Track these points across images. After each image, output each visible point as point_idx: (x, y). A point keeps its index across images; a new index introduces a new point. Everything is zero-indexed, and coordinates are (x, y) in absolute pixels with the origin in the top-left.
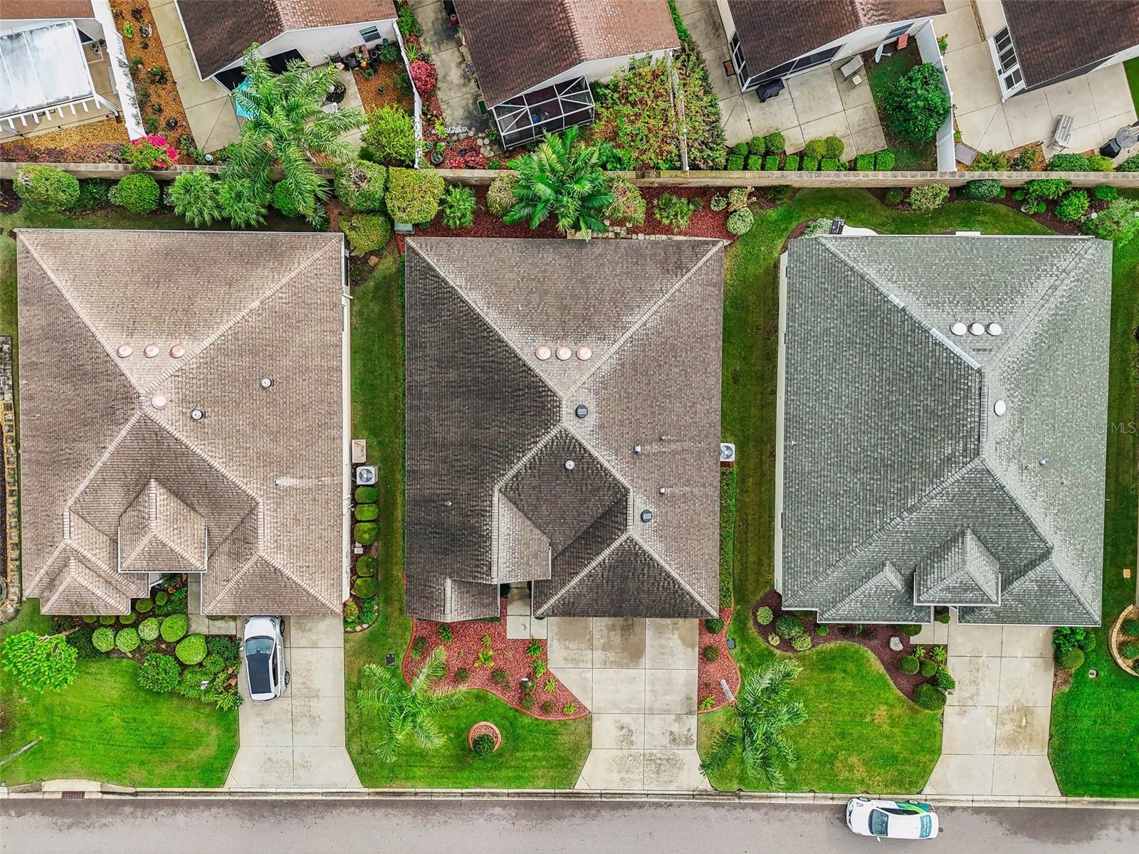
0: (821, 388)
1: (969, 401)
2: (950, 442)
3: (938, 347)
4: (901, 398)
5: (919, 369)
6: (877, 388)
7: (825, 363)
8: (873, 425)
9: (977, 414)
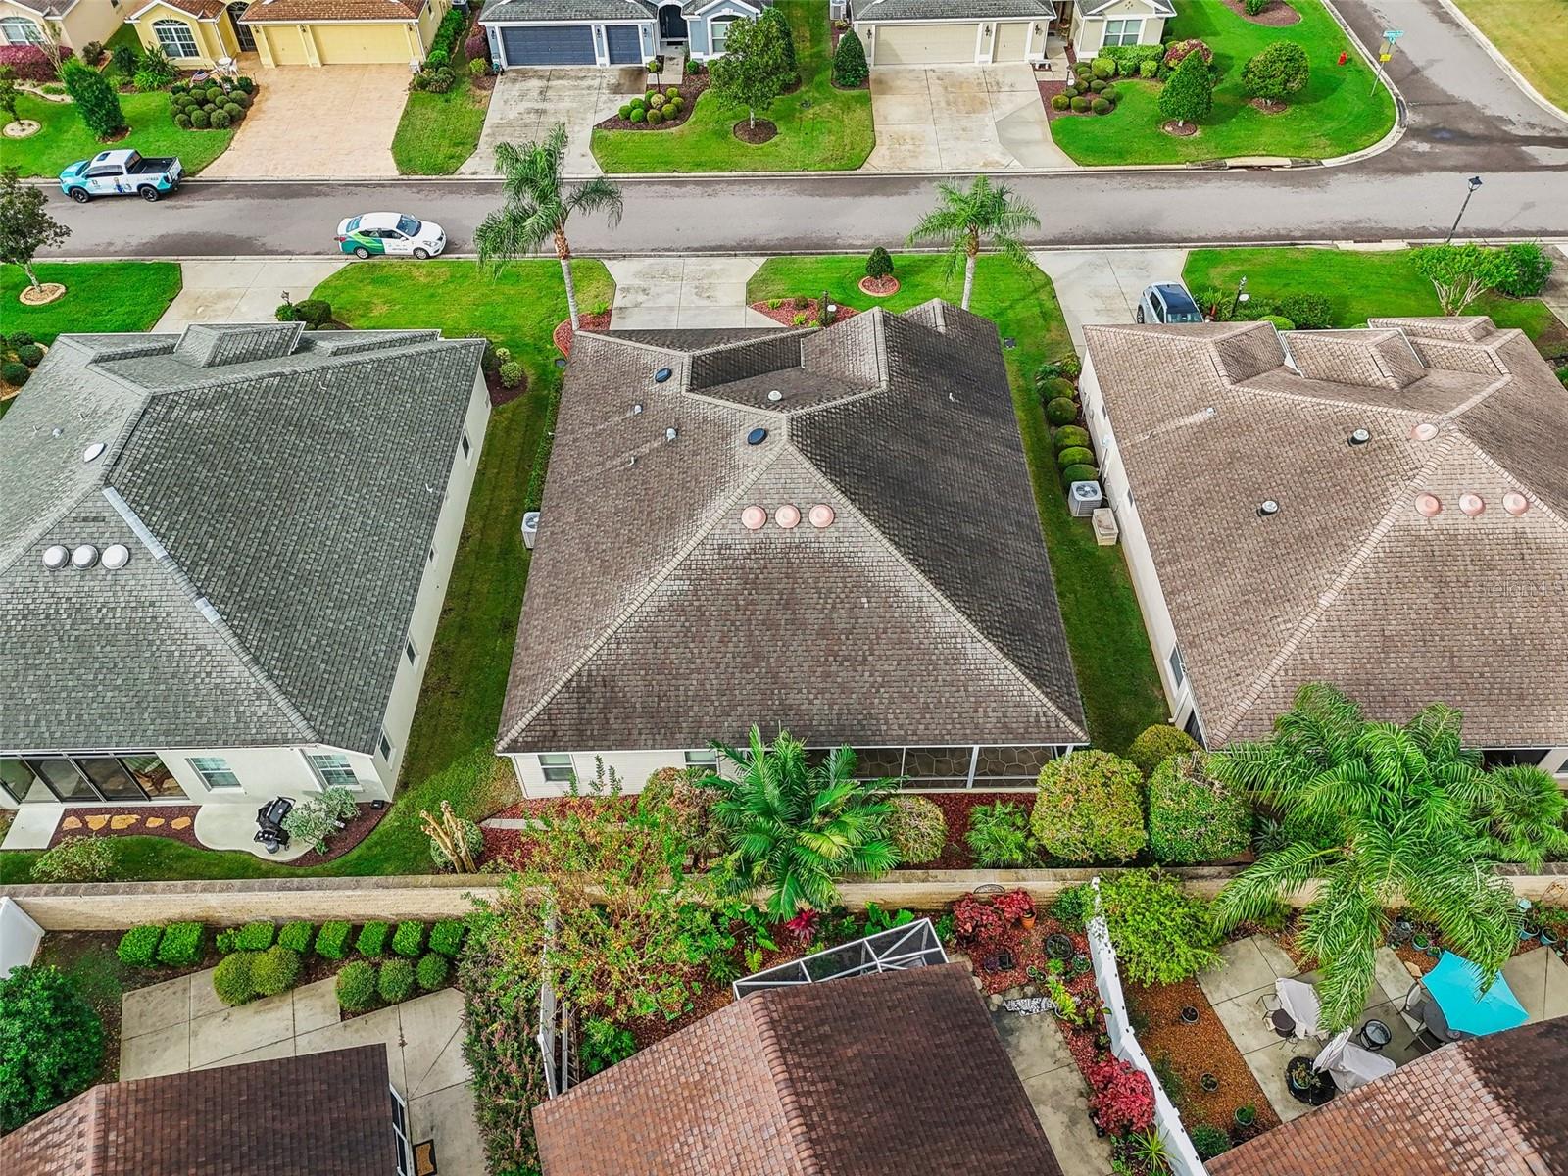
0: (371, 539)
1: (140, 456)
2: (190, 422)
3: (162, 531)
4: (247, 491)
5: (204, 514)
6: (281, 513)
7: (355, 567)
8: (302, 474)
9: (135, 439)
